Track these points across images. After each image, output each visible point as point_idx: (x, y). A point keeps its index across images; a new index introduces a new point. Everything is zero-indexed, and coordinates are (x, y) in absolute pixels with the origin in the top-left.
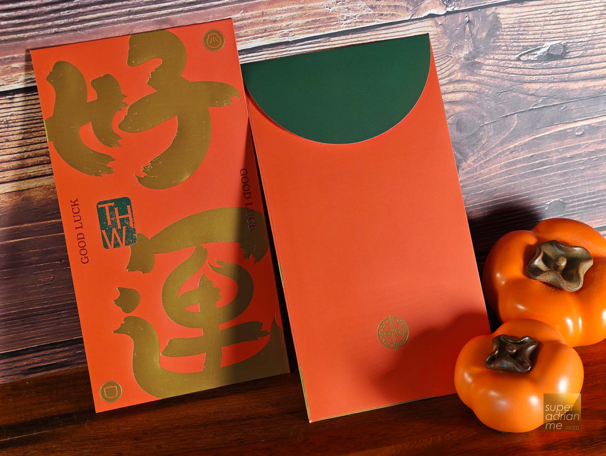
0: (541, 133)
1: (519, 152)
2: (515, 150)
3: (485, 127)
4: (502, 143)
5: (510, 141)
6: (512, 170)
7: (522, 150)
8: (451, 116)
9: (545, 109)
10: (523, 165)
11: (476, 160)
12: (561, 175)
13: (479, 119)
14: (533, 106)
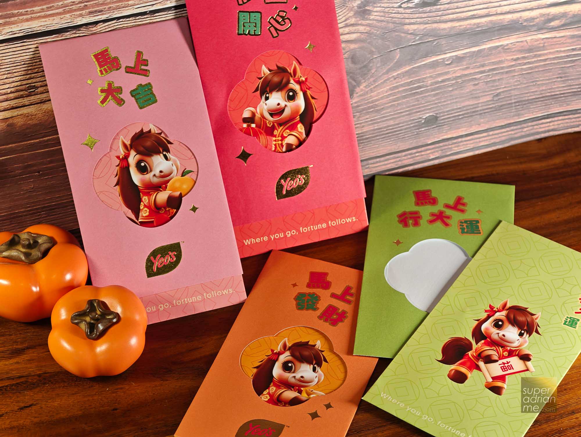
0: (418, 63)
1: (401, 78)
2: (398, 77)
3: (374, 59)
4: (388, 72)
5: (394, 70)
6: (395, 93)
7: (403, 77)
8: (347, 52)
9: (421, 44)
10: (404, 88)
11: (367, 85)
12: (435, 95)
13: (370, 54)
14: (412, 42)
